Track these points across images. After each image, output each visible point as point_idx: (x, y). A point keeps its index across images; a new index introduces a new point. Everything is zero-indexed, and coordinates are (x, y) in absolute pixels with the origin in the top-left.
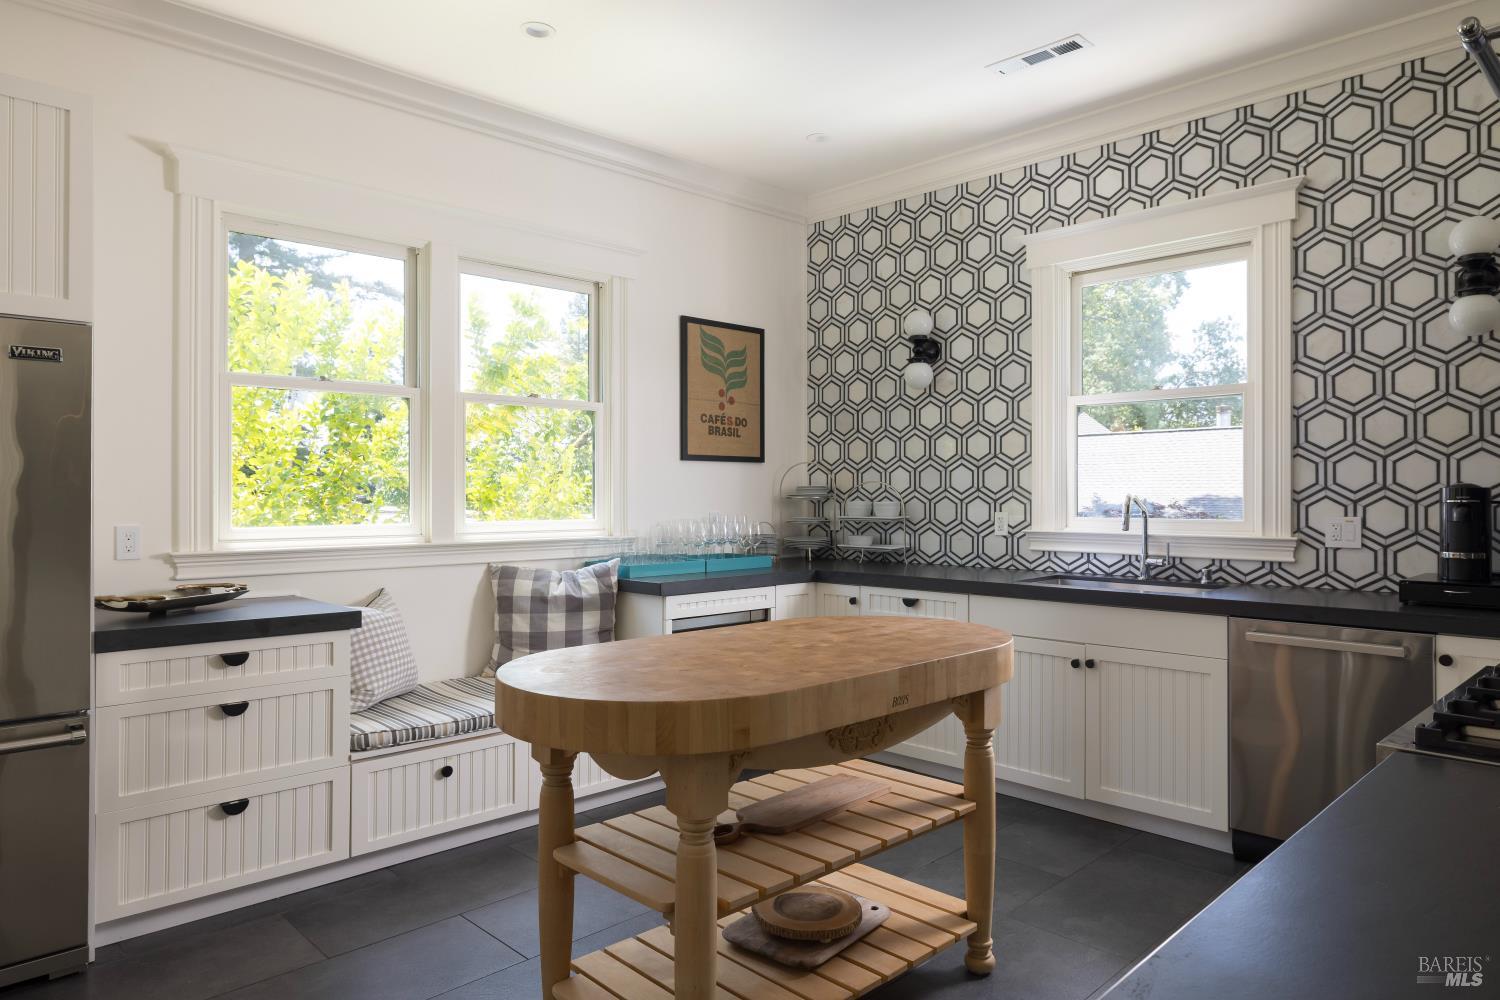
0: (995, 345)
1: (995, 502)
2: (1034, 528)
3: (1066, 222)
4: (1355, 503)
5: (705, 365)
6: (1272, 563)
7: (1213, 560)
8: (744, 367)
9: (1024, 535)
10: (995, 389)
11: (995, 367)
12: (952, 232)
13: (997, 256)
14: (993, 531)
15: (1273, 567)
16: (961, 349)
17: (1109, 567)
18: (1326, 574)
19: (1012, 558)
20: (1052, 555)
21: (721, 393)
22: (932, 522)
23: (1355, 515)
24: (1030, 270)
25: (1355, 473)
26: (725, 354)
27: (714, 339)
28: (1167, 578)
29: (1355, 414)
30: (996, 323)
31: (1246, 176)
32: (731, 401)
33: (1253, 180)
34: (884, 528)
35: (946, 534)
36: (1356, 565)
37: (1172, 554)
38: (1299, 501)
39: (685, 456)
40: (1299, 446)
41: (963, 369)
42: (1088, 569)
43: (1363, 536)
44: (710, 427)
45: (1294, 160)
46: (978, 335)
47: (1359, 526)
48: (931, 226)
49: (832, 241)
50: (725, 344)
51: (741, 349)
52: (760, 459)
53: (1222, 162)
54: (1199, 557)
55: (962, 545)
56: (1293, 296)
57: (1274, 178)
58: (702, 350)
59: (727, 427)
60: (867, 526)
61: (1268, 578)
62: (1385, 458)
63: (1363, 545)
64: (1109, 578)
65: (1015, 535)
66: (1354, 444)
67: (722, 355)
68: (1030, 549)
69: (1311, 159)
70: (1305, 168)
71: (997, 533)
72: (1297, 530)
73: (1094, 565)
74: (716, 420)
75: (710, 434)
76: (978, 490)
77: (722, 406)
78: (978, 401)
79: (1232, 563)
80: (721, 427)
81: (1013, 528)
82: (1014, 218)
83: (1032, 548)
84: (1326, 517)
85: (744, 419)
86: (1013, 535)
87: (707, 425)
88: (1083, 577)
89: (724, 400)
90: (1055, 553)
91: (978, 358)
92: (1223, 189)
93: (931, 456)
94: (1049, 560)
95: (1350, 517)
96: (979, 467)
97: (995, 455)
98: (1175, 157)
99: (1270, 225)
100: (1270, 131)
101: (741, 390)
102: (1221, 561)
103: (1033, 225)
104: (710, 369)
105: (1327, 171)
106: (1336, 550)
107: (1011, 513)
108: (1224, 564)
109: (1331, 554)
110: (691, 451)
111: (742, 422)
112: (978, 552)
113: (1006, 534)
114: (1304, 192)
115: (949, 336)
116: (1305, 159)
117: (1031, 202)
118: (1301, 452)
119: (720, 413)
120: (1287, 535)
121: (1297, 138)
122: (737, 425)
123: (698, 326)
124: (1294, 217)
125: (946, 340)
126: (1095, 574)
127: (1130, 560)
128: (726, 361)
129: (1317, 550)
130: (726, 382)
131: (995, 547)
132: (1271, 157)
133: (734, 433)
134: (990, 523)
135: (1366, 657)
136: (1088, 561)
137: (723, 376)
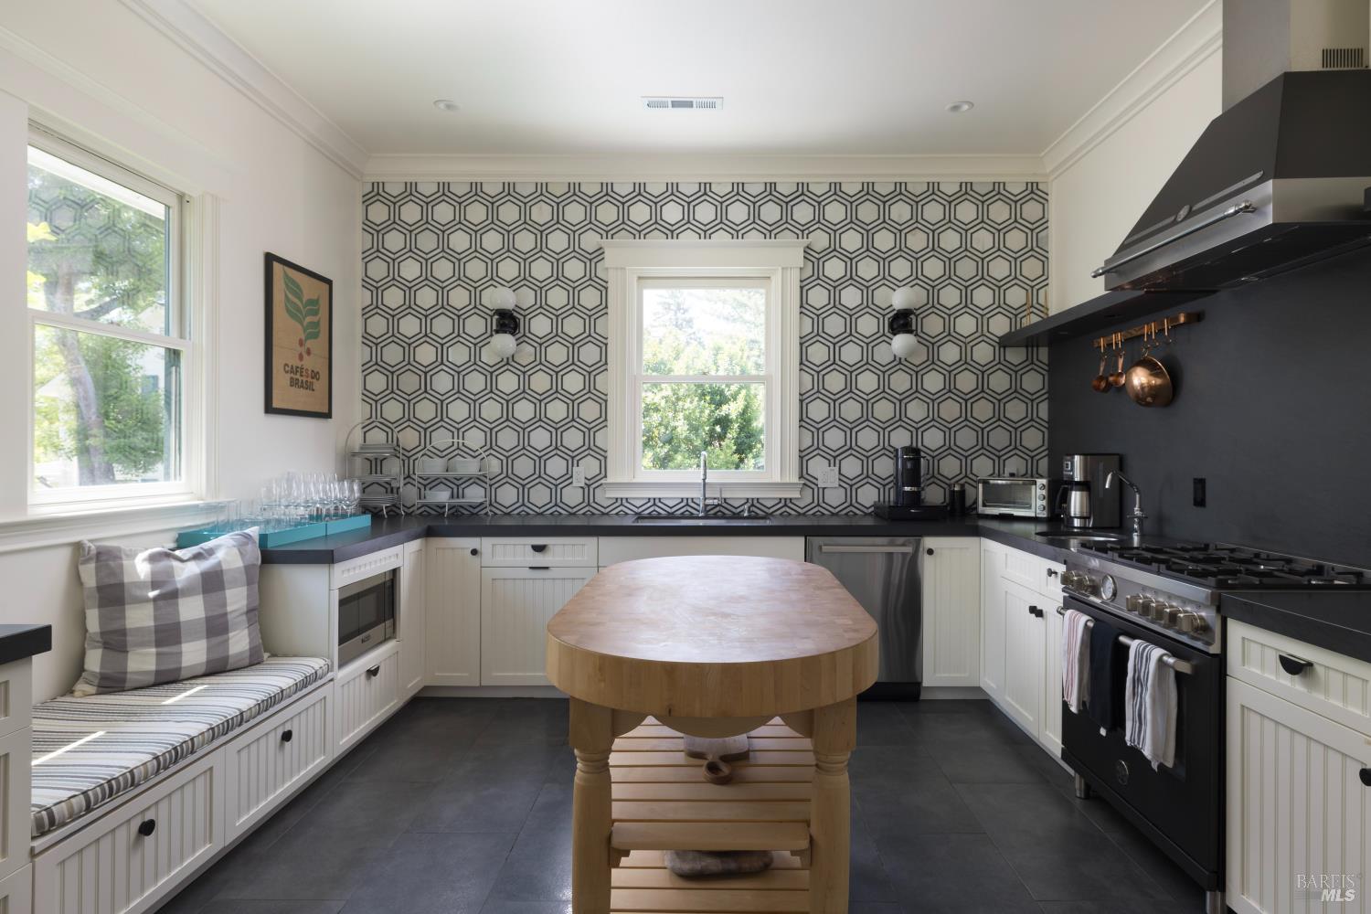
0: (573, 326)
1: (573, 458)
2: (610, 479)
3: (637, 236)
4: (835, 458)
5: (288, 310)
6: (786, 499)
7: (748, 499)
8: (318, 318)
9: (601, 485)
10: (573, 363)
11: (573, 345)
12: (530, 222)
13: (575, 251)
14: (571, 483)
15: (787, 502)
16: (540, 326)
17: (671, 508)
18: (818, 505)
19: (589, 505)
20: (624, 501)
21: (301, 343)
22: (509, 477)
23: (835, 466)
24: (607, 269)
25: (834, 439)
26: (304, 301)
27: (293, 282)
28: (715, 514)
29: (834, 401)
30: (574, 307)
31: (770, 231)
32: (309, 352)
33: (775, 235)
34: (457, 484)
35: (523, 486)
36: (835, 498)
37: (724, 496)
38: (804, 456)
39: (269, 409)
40: (803, 420)
41: (542, 344)
42: (654, 511)
43: (840, 479)
44: (292, 378)
45: (801, 228)
46: (557, 317)
47: (837, 473)
48: (509, 213)
49: (394, 204)
50: (304, 292)
51: (316, 298)
52: (328, 415)
53: (754, 216)
54: (737, 497)
55: (540, 496)
56: (801, 318)
57: (788, 237)
58: (286, 296)
59: (304, 379)
60: (439, 481)
61: (784, 509)
62: (851, 429)
63: (840, 485)
64: (671, 516)
65: (591, 485)
66: (835, 420)
67: (302, 302)
68: (604, 497)
69: (811, 229)
70: (808, 235)
71: (574, 484)
72: (801, 477)
73: (659, 507)
74: (297, 371)
75: (291, 386)
76: (557, 448)
77: (301, 357)
78: (557, 373)
79: (760, 501)
80: (300, 379)
81: (589, 480)
82: (591, 223)
83: (607, 496)
84: (818, 467)
85: (318, 373)
86: (589, 486)
87: (289, 376)
88: (650, 517)
89: (303, 350)
90: (627, 499)
91: (556, 335)
92: (754, 237)
93: (508, 418)
94: (622, 504)
95: (832, 467)
96: (557, 429)
97: (573, 419)
98: (722, 205)
99: (787, 268)
100: (786, 203)
101: (315, 340)
102: (753, 499)
103: (608, 232)
104: (292, 315)
105: (820, 240)
106: (824, 489)
107: (588, 468)
108: (755, 501)
109: (821, 491)
110: (276, 404)
111: (315, 375)
112: (556, 501)
113: (583, 485)
114: (808, 250)
115: (529, 313)
116: (808, 228)
117: (607, 213)
118: (804, 424)
119: (299, 364)
120: (795, 479)
121: (803, 213)
122: (312, 378)
123: (281, 266)
124: (802, 266)
125: (525, 316)
126: (659, 514)
127: (686, 502)
128: (304, 308)
129: (813, 489)
130: (304, 331)
131: (572, 496)
132: (786, 223)
133: (309, 387)
134: (568, 476)
135: (890, 555)
136: (655, 504)
137: (302, 324)
